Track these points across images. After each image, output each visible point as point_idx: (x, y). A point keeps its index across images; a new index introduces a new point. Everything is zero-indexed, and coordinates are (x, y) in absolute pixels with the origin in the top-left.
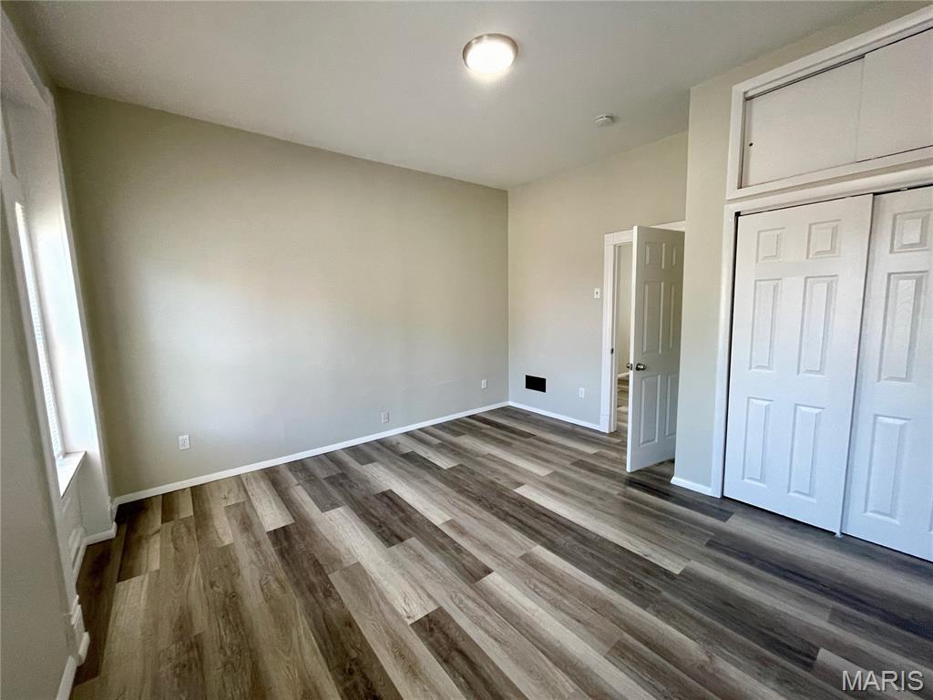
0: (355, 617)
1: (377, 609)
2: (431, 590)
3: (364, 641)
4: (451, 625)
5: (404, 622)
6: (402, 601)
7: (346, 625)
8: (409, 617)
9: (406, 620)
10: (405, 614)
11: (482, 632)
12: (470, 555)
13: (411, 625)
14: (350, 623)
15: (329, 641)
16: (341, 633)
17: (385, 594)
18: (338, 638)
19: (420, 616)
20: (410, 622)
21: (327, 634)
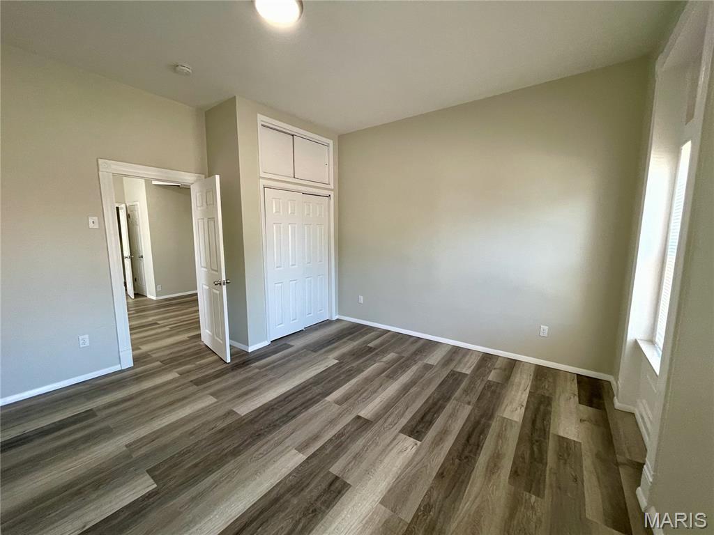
0: (434, 474)
1: (420, 464)
2: (388, 441)
3: (446, 459)
4: (409, 425)
5: (421, 445)
6: (405, 453)
7: (443, 477)
8: (416, 444)
9: (418, 445)
10: (415, 447)
11: (407, 412)
12: (345, 428)
13: (421, 441)
14: (441, 475)
15: (460, 480)
16: (451, 476)
17: (405, 464)
18: (454, 476)
19: (412, 440)
20: (419, 443)
21: (458, 485)
